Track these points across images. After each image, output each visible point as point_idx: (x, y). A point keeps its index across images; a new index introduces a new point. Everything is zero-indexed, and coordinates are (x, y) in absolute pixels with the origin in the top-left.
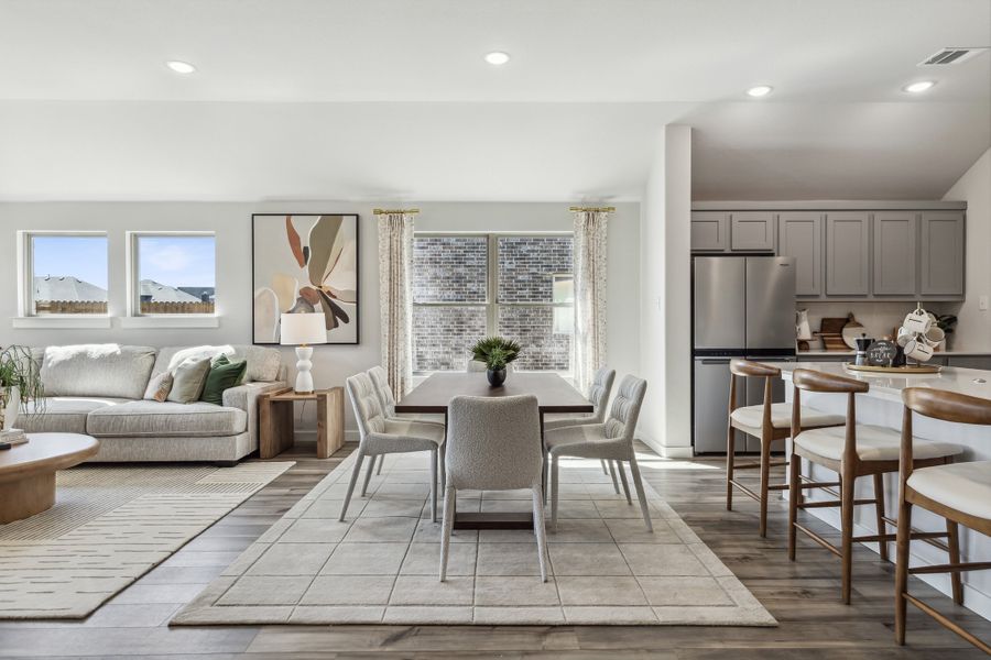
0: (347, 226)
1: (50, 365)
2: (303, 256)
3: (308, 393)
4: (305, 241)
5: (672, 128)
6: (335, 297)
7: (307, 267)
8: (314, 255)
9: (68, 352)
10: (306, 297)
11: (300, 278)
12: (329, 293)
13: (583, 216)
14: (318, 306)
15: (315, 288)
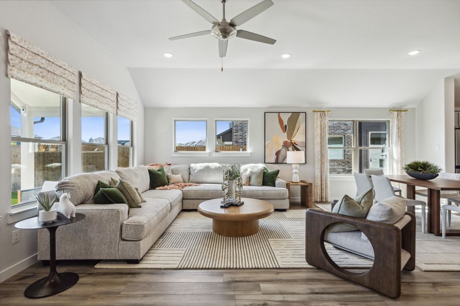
0: (302, 116)
1: (196, 171)
2: (284, 128)
3: (297, 183)
4: (285, 123)
5: (447, 79)
6: (297, 145)
7: (286, 133)
8: (289, 127)
9: (201, 166)
10: (286, 145)
11: (284, 137)
12: (295, 143)
13: (396, 113)
14: (290, 148)
15: (289, 141)
